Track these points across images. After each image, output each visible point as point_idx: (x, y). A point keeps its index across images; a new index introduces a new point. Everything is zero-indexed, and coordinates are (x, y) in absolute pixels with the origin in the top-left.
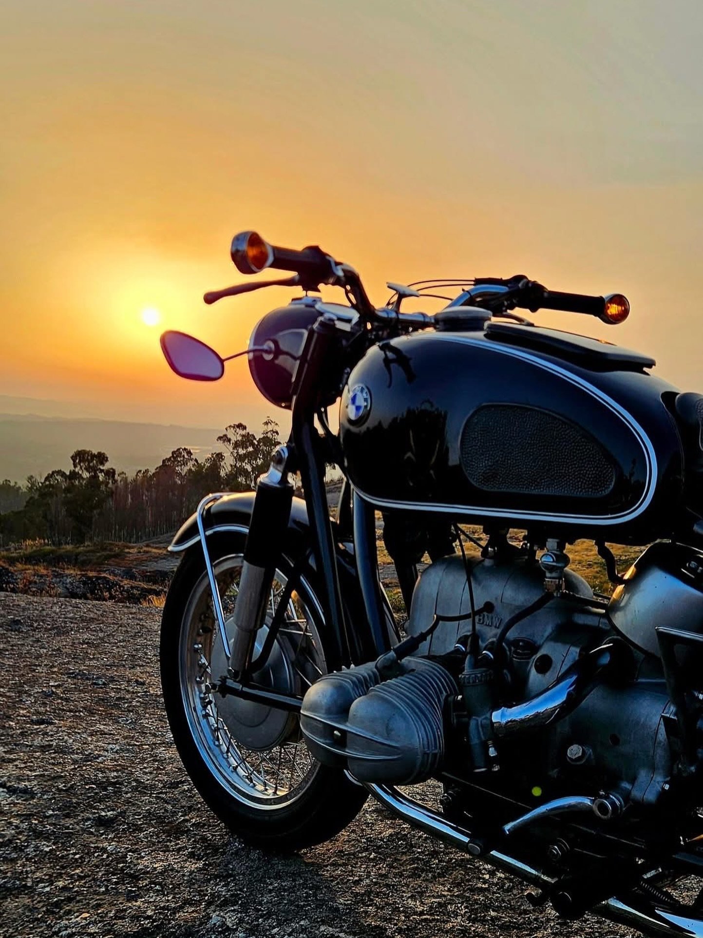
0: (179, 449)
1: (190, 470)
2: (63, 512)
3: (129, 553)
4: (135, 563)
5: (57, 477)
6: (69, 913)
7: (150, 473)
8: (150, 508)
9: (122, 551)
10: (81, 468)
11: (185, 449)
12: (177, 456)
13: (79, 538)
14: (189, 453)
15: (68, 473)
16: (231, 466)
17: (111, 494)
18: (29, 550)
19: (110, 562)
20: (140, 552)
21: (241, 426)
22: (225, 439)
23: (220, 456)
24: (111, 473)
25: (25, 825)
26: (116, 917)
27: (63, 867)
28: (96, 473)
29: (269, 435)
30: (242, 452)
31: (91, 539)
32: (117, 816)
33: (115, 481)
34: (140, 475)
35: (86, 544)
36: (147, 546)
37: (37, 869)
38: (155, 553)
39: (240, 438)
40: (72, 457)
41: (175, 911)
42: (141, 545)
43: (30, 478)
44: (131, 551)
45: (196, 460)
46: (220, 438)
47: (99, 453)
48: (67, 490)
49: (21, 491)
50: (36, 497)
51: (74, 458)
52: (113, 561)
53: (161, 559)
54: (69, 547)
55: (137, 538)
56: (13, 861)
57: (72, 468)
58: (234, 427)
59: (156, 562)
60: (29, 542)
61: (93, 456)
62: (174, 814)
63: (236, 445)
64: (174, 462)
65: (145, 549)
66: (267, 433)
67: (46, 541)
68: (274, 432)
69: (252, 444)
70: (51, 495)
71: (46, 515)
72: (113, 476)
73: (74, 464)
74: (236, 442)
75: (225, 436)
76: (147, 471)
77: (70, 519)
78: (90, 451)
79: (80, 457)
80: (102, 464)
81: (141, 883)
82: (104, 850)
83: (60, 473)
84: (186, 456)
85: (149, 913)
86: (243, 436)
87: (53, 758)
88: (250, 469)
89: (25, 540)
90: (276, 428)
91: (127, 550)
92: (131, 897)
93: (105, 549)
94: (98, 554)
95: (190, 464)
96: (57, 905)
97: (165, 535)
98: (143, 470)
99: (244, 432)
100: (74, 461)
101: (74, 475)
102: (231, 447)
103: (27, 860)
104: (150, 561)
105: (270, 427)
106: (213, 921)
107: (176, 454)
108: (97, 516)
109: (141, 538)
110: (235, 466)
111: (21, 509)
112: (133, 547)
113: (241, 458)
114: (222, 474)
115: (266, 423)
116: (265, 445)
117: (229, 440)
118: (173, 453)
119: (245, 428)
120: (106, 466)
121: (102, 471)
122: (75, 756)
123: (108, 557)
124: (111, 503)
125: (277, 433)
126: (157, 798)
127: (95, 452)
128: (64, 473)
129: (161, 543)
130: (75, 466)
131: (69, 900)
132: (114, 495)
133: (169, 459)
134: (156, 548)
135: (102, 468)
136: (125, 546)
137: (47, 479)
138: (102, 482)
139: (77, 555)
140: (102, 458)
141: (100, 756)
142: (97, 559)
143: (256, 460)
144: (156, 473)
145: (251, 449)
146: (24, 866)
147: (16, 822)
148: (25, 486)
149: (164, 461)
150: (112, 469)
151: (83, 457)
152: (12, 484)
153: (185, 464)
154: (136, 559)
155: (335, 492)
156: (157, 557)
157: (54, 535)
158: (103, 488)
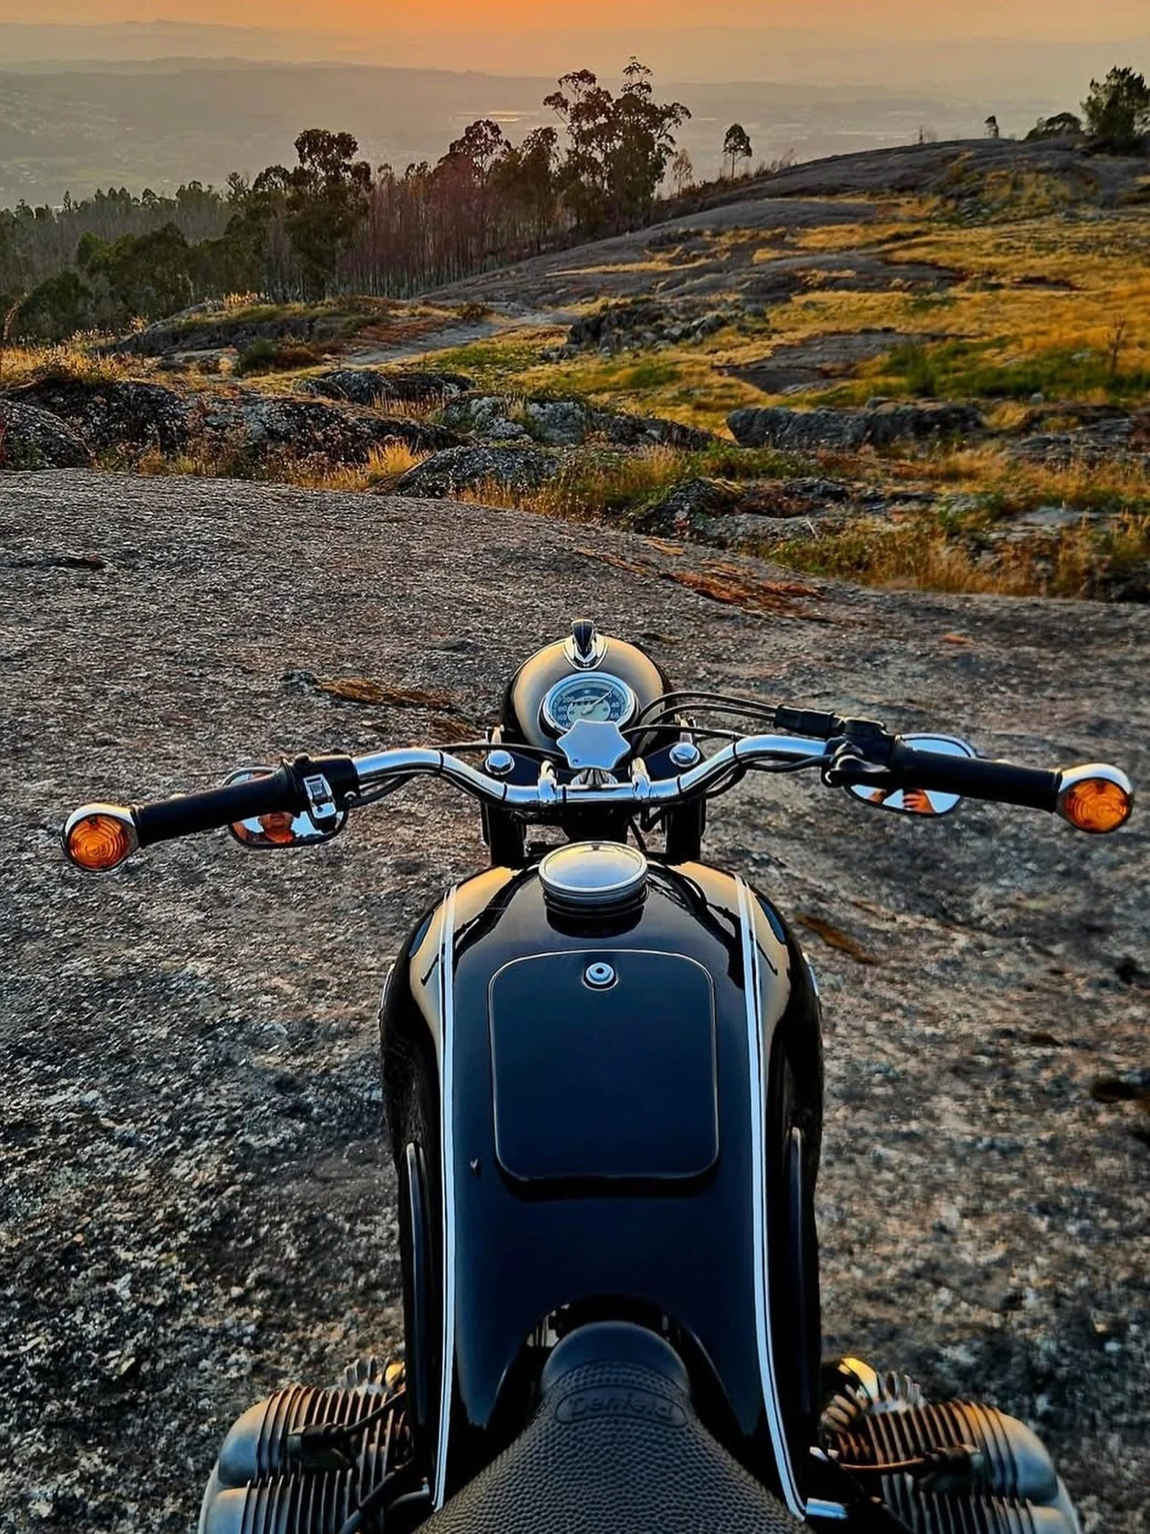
0: (478, 123)
1: (497, 162)
2: (288, 244)
3: (397, 317)
4: (405, 335)
5: (276, 180)
6: (73, 957)
7: (431, 169)
8: (430, 235)
9: (384, 314)
10: (313, 163)
11: (488, 123)
12: (475, 137)
13: (316, 290)
14: (495, 130)
15: (291, 172)
16: (569, 152)
17: (364, 210)
18: (236, 312)
19: (366, 334)
20: (413, 315)
21: (585, 76)
22: (556, 100)
23: (549, 134)
24: (362, 172)
25: (55, 871)
26: (110, 963)
27: (80, 915)
28: (337, 173)
29: (635, 91)
30: (586, 126)
31: (334, 293)
32: (143, 864)
33: (370, 187)
34: (413, 173)
35: (327, 300)
36: (426, 304)
37: (58, 915)
38: (438, 317)
39: (583, 100)
40: (296, 144)
41: (162, 959)
42: (413, 301)
43: (234, 177)
44: (400, 313)
45: (508, 144)
46: (549, 100)
47: (341, 135)
48: (292, 204)
49: (218, 201)
50: (243, 217)
51: (300, 145)
52: (370, 331)
53: (449, 327)
54: (298, 306)
55: (411, 287)
56: (39, 906)
57: (299, 164)
58: (573, 78)
59: (439, 332)
60: (235, 297)
61: (332, 140)
62: (199, 861)
63: (577, 114)
64: (469, 147)
65: (422, 309)
66: (631, 89)
67: (262, 295)
68: (643, 87)
69: (605, 111)
70: (268, 212)
71: (260, 248)
72: (367, 177)
73: (300, 156)
74: (577, 106)
75: (558, 95)
76: (424, 165)
77: (299, 256)
78: (325, 132)
79: (311, 142)
80: (348, 155)
81: (143, 933)
82: (121, 899)
83: (278, 170)
84: (491, 137)
85: (138, 961)
86: (589, 95)
87: (101, 794)
88: (600, 158)
89: (228, 294)
90: (647, 79)
91: (392, 312)
92: (130, 945)
93: (357, 310)
94: (346, 319)
95: (498, 153)
96: (65, 949)
97: (456, 283)
98: (418, 164)
99: (590, 88)
100: (301, 151)
101: (300, 178)
102: (568, 117)
103: (52, 906)
104: (431, 331)
105: (636, 78)
106: (187, 970)
107: (473, 132)
108: (343, 250)
109: (417, 290)
110: (576, 151)
111: (222, 237)
112: (402, 307)
113: (584, 138)
114: (553, 167)
115: (630, 70)
116: (629, 113)
117: (565, 104)
118: (469, 130)
119: (592, 79)
120: (356, 159)
121: (347, 168)
122: (122, 792)
123: (361, 325)
124: (365, 225)
125: (648, 88)
126: (188, 845)
127: (335, 133)
128: (286, 172)
129: (448, 298)
130: (303, 161)
131: (77, 945)
132: (369, 212)
133: (461, 143)
134: (440, 308)
135: (347, 162)
136: (389, 305)
137: (259, 182)
138: (350, 189)
139: (313, 320)
140: (346, 144)
141: (148, 792)
142: (345, 328)
143: (611, 141)
144: (439, 168)
145: (602, 120)
146: (46, 912)
147: (47, 867)
148: (226, 192)
149: (452, 147)
150: (364, 163)
151: (316, 145)
152: (205, 189)
153: (489, 150)
154: (406, 329)
155: (749, 199)
156: (439, 325)
157: (276, 283)
158: (350, 198)
